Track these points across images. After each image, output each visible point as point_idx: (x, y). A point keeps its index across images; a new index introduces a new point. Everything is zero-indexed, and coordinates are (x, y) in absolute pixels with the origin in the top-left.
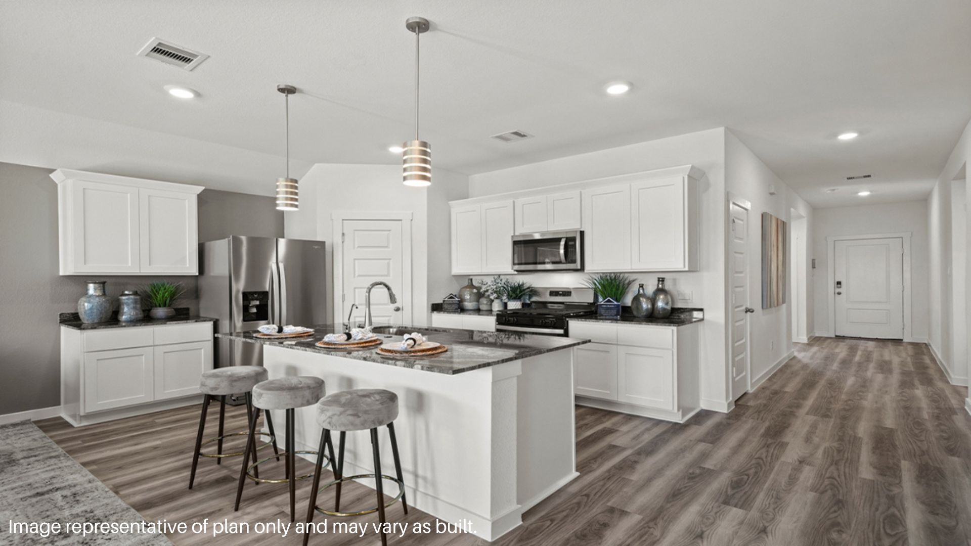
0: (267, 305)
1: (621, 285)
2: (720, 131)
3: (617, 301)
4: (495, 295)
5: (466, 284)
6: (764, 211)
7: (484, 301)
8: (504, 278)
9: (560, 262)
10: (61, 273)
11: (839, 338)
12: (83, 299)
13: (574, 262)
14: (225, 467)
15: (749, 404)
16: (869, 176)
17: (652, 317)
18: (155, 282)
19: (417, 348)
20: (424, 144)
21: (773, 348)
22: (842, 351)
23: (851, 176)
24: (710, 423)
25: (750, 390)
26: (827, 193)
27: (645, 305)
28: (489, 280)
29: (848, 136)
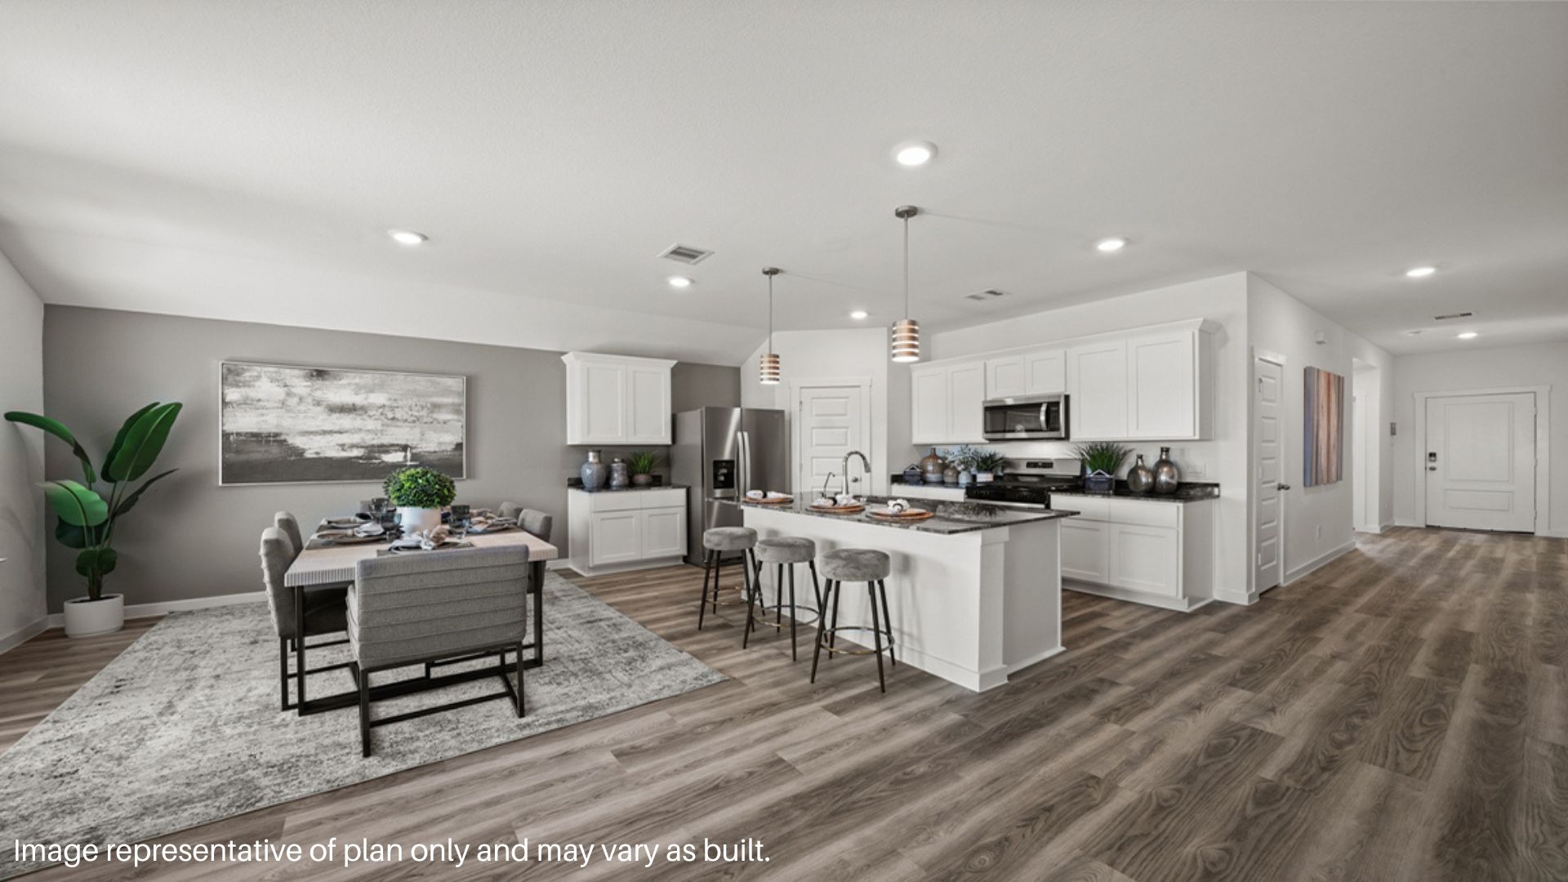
0: (733, 474)
1: (1115, 456)
2: (1241, 277)
3: (1109, 473)
4: (962, 466)
5: (928, 454)
6: (1309, 365)
7: (949, 473)
8: (973, 448)
9: (1041, 430)
10: (570, 442)
11: (1430, 528)
12: (585, 466)
13: (1057, 429)
14: (721, 617)
15: (1279, 598)
16: (1470, 314)
17: (1154, 492)
18: (637, 450)
19: (903, 513)
20: (913, 323)
21: (1320, 535)
22: (1430, 544)
23: (1440, 315)
24: (1223, 614)
25: (1282, 582)
26: (1406, 337)
27: (1145, 479)
28: (956, 450)
29: (1421, 273)
